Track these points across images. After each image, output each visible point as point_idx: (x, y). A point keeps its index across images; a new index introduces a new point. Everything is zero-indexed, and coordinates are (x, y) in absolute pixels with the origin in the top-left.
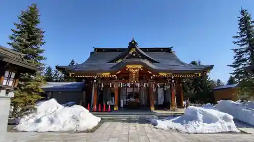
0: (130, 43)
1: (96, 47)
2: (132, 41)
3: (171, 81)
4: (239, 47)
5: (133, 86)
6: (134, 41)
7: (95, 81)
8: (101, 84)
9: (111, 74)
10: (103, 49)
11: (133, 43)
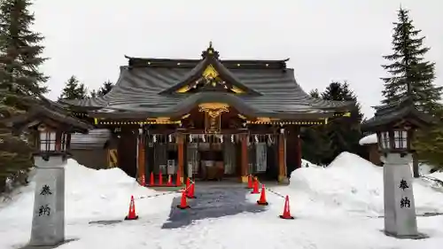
0: (205, 54)
1: (131, 56)
2: (208, 49)
3: (279, 131)
4: (390, 75)
5: (211, 139)
6: (213, 50)
7: (141, 131)
8: (152, 137)
9: (172, 119)
10: (146, 61)
11: (211, 52)
